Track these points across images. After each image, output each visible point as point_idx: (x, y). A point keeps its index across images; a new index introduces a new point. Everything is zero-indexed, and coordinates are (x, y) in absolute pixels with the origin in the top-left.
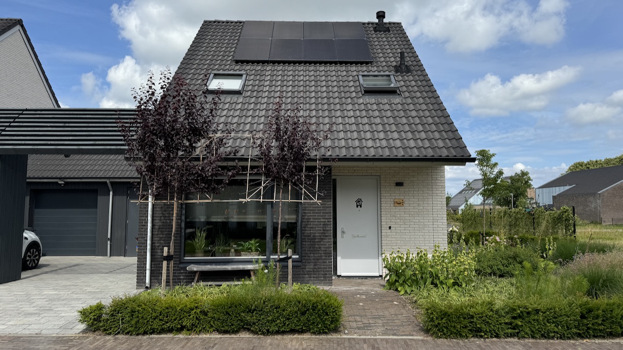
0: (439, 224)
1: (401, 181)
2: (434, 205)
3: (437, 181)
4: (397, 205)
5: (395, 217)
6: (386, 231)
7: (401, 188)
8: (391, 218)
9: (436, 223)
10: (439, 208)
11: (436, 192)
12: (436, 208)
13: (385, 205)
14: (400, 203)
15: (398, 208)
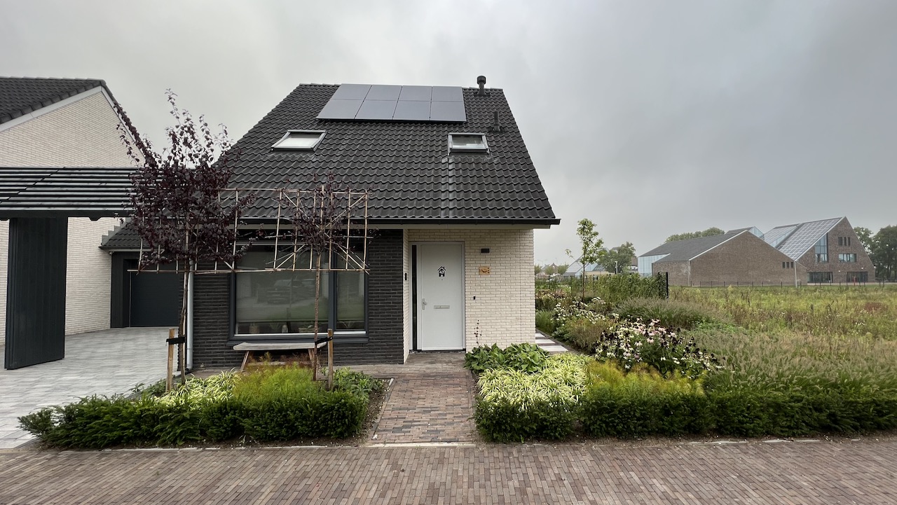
0: (526, 292)
1: (487, 248)
2: (522, 273)
3: (525, 247)
4: (482, 273)
5: (480, 285)
6: (471, 302)
7: (487, 255)
8: (476, 287)
9: (524, 292)
10: (527, 276)
11: (524, 259)
12: (524, 276)
13: (471, 274)
14: (485, 271)
15: (484, 276)
